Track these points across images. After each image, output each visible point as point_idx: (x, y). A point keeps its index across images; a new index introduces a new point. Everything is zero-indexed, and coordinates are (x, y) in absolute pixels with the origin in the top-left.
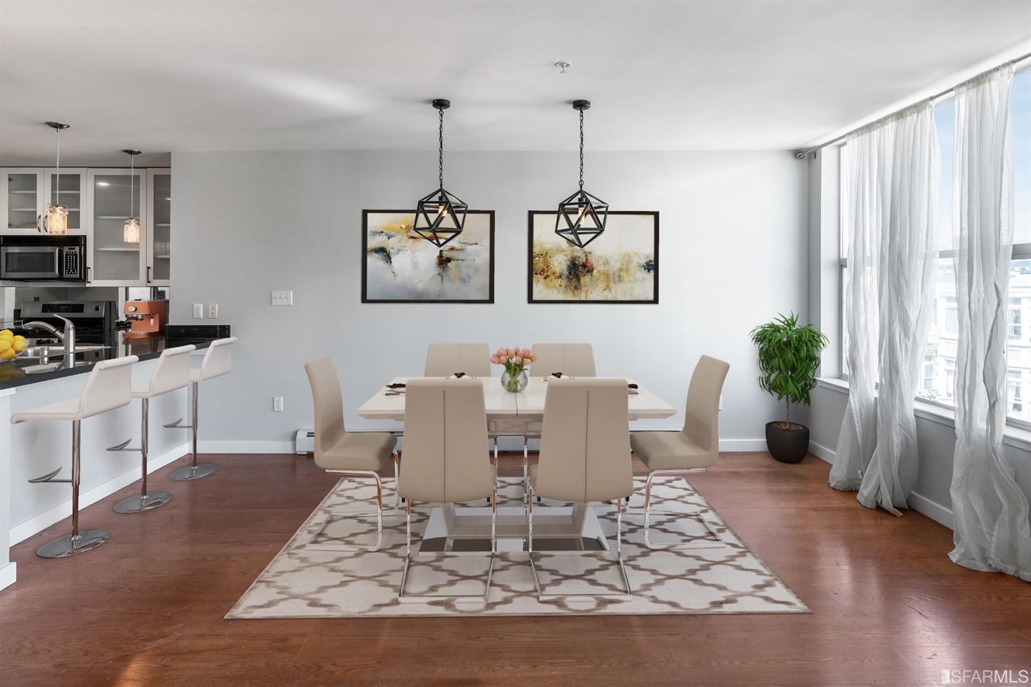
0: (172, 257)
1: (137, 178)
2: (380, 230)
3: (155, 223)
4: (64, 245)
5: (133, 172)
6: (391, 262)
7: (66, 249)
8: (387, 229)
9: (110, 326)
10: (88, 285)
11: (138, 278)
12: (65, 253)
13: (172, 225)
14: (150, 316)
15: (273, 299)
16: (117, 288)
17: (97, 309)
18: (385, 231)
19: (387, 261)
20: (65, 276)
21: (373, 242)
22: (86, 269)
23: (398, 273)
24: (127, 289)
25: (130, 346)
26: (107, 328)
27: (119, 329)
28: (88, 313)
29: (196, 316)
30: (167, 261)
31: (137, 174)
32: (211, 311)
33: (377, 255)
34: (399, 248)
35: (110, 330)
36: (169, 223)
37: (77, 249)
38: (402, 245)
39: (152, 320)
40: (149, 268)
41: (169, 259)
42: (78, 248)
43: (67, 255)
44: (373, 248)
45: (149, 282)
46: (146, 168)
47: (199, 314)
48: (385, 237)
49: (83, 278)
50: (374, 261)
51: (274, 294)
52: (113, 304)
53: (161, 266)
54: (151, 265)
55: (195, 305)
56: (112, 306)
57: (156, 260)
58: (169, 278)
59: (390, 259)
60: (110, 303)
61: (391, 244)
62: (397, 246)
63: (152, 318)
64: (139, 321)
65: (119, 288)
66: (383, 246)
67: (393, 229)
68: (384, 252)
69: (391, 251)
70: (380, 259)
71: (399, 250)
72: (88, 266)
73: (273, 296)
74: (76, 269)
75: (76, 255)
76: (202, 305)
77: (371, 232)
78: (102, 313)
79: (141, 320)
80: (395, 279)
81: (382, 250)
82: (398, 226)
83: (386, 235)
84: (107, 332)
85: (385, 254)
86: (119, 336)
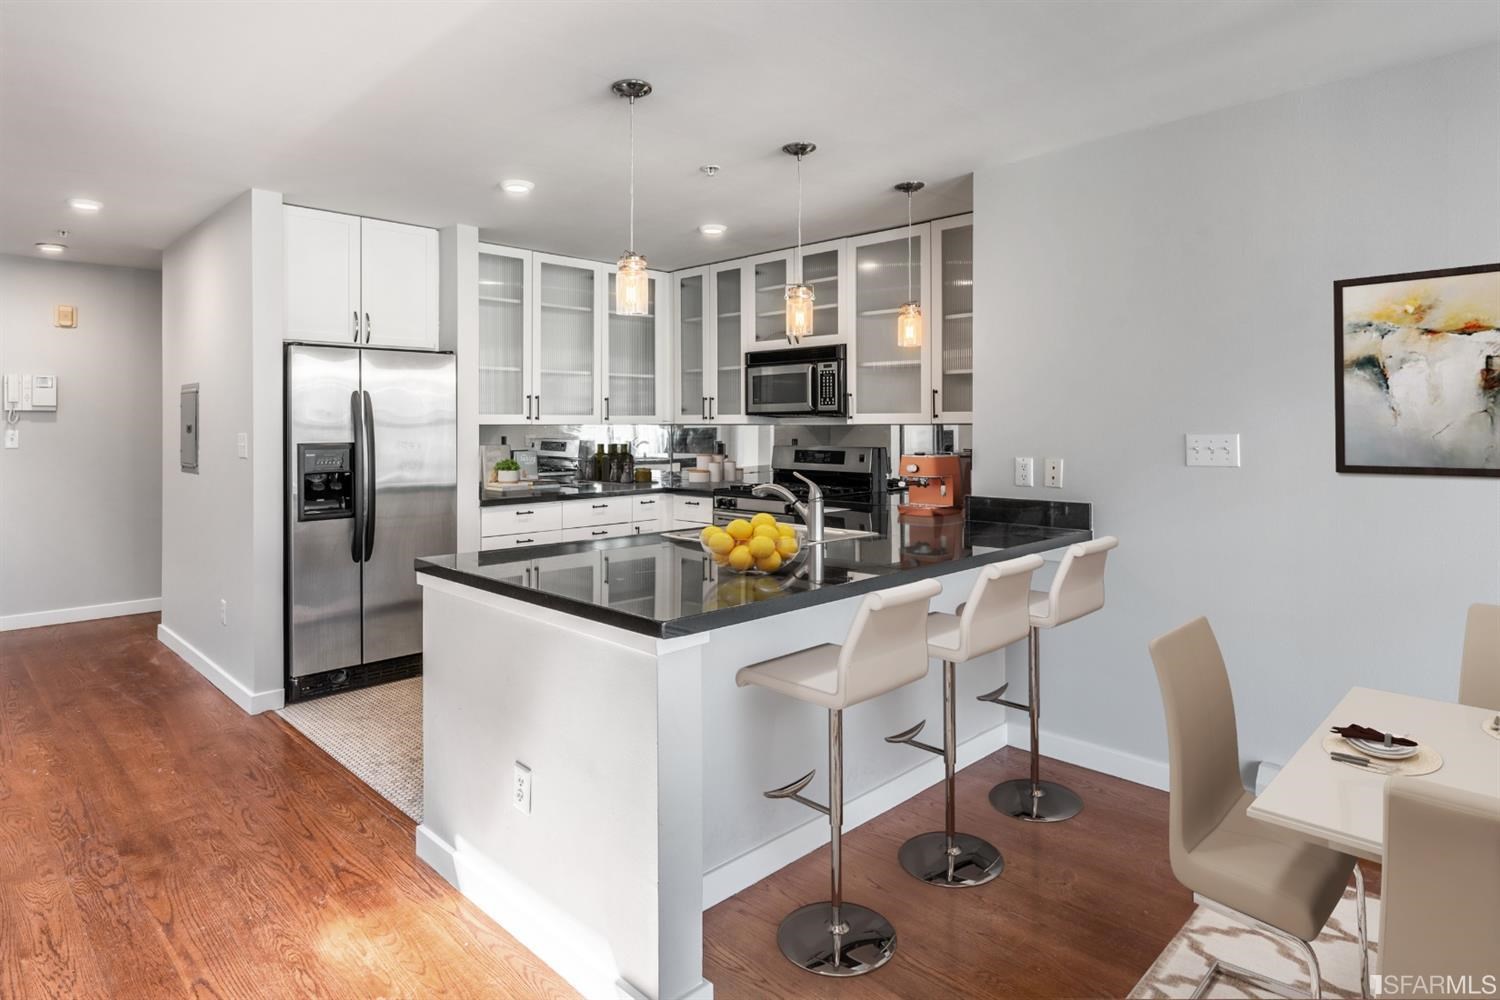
0: (977, 371)
1: (916, 240)
2: (1365, 322)
3: (945, 313)
4: (819, 362)
5: (909, 233)
6: (1388, 387)
7: (821, 367)
8: (1379, 317)
9: (880, 487)
10: (849, 422)
11: (918, 410)
12: (820, 373)
13: (975, 314)
14: (938, 481)
15: (1190, 453)
16: (888, 427)
17: (862, 459)
18: (1375, 322)
19: (1380, 385)
20: (821, 407)
21: (1354, 348)
22: (846, 396)
23: (1401, 408)
24: (901, 427)
25: (907, 527)
26: (875, 489)
27: (891, 492)
28: (851, 465)
29: (1019, 481)
30: (967, 379)
31: (917, 235)
32: (1049, 473)
33: (1360, 373)
34: (1402, 355)
35: (880, 493)
36: (971, 311)
37: (834, 365)
38: (1409, 350)
39: (943, 488)
40: (935, 392)
41: (970, 375)
42: (836, 363)
43: (822, 375)
44: (1355, 358)
45: (936, 416)
46: (929, 221)
47: (1025, 477)
48: (1376, 335)
49: (842, 412)
50: (1357, 385)
51: (1191, 439)
52: (883, 452)
53: (957, 387)
54: (939, 388)
55: (1019, 460)
56: (881, 455)
57: (947, 378)
58: (970, 410)
59: (1386, 380)
60: (879, 449)
61: (1387, 349)
62: (1398, 353)
63: (943, 484)
64: (922, 487)
65: (892, 427)
66: (1372, 353)
67: (1389, 317)
68: (1375, 366)
69: (1388, 363)
70: (1368, 381)
71: (1403, 361)
72: (849, 392)
73: (1190, 444)
74: (834, 396)
75: (833, 375)
76: (1031, 462)
77: (1350, 325)
78: (868, 467)
79: (925, 486)
80: (1396, 425)
81: (1370, 362)
82: (1399, 310)
83: (1378, 329)
84: (875, 497)
85: (1376, 369)
86: (892, 507)
